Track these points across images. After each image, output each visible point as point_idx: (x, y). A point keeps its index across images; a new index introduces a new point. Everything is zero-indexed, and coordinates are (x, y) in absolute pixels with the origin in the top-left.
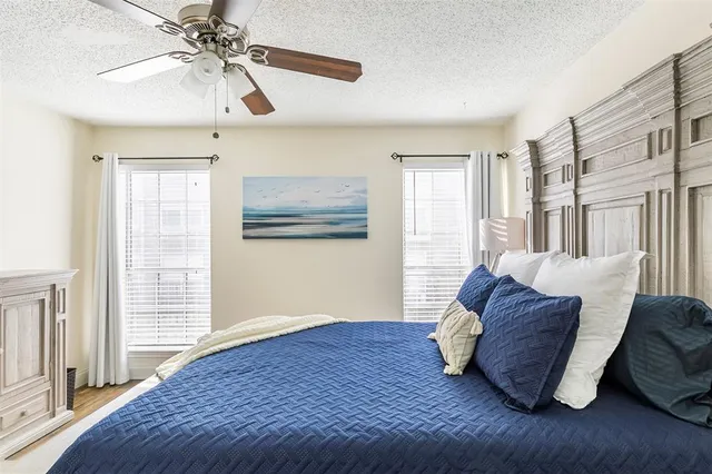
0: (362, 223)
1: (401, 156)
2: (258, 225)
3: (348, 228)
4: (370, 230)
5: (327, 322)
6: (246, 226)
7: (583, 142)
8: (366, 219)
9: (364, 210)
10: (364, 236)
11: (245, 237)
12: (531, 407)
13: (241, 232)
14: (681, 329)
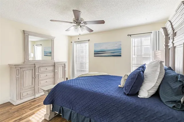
0: (120, 53)
1: (131, 35)
2: (97, 54)
3: (117, 54)
4: (122, 55)
5: (105, 74)
6: (95, 54)
7: (174, 27)
8: (121, 52)
9: (120, 49)
10: (120, 56)
11: (94, 56)
12: (126, 94)
13: (94, 55)
14: (174, 82)
